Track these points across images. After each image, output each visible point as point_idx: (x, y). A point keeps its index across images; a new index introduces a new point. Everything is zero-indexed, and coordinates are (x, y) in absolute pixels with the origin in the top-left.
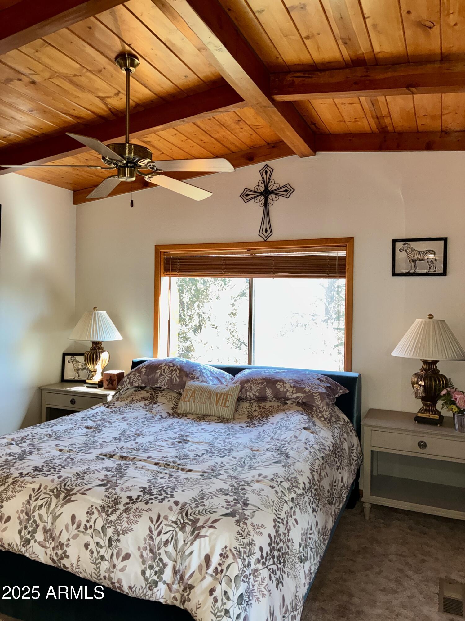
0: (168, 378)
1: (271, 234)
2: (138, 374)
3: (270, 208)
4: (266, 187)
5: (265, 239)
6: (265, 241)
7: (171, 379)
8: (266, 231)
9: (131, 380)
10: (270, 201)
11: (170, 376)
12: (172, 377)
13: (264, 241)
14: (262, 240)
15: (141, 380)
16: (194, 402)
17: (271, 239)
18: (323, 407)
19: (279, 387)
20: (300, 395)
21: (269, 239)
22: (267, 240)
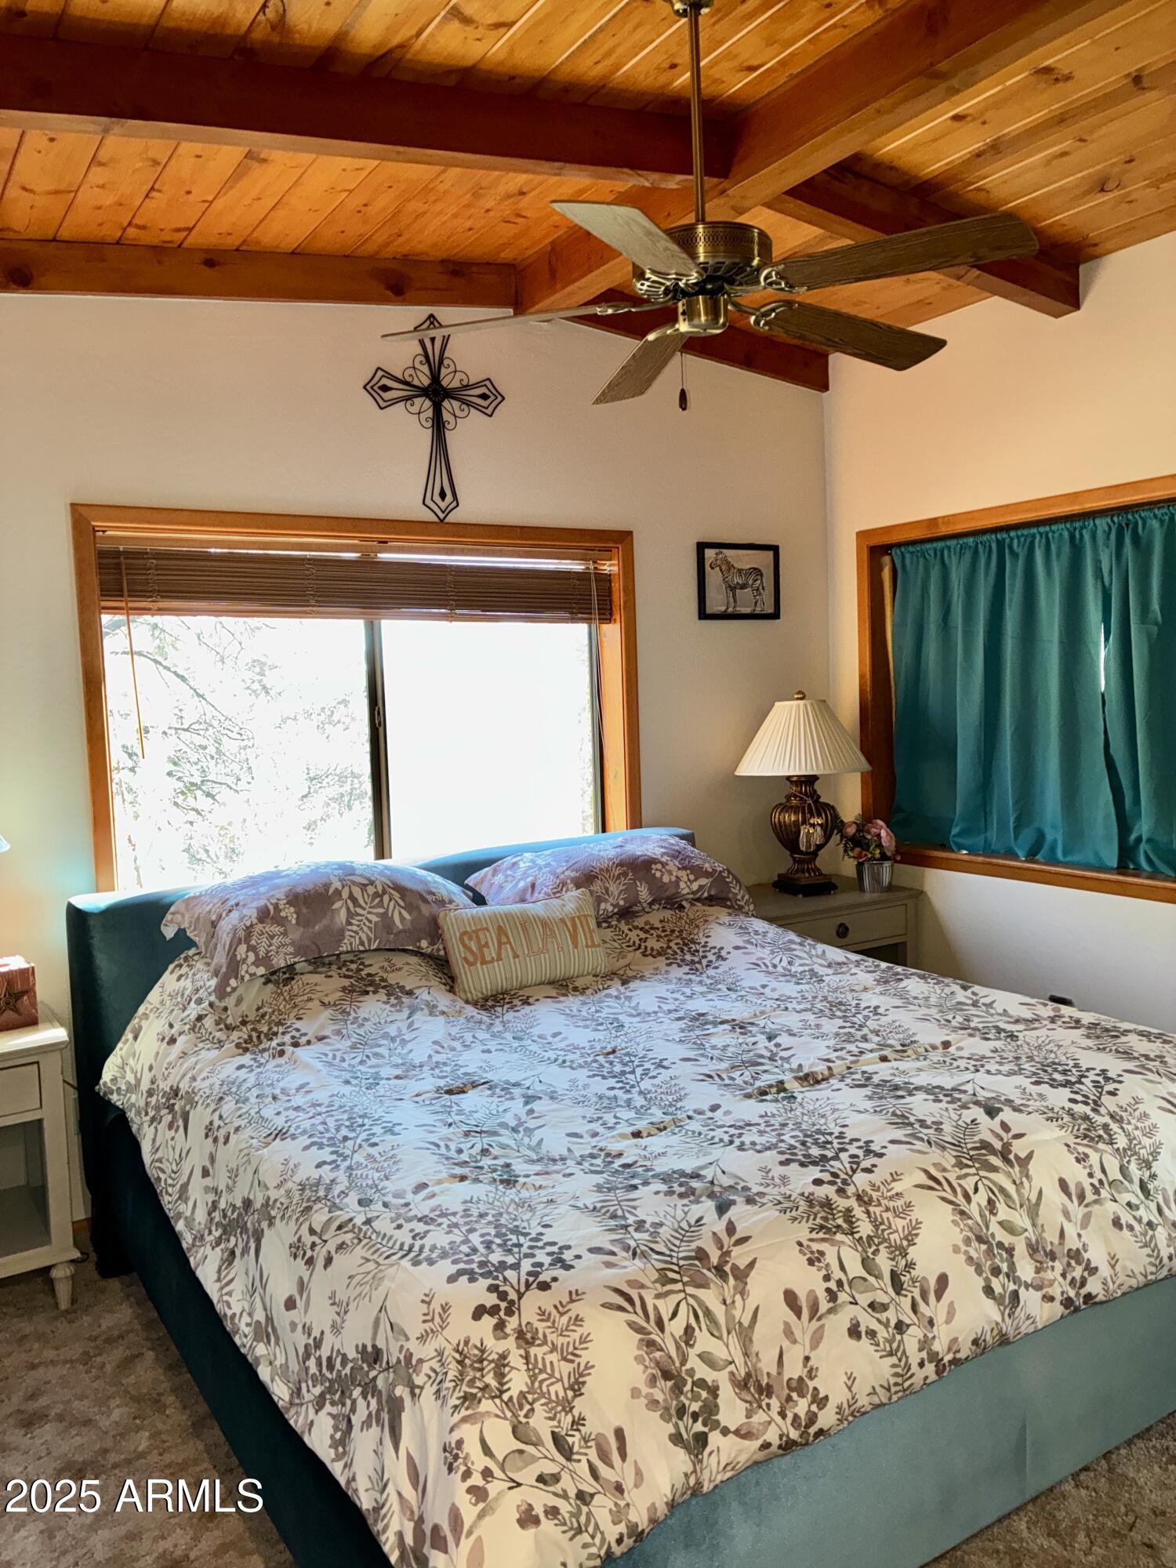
0: (374, 919)
1: (454, 504)
2: (276, 929)
3: (450, 437)
4: (435, 377)
5: (442, 516)
6: (442, 521)
7: (386, 919)
8: (443, 495)
9: (262, 954)
10: (446, 416)
11: (381, 910)
12: (386, 913)
13: (436, 519)
14: (432, 518)
15: (292, 944)
16: (516, 956)
17: (452, 518)
18: (743, 898)
19: (658, 874)
20: (703, 881)
21: (451, 518)
22: (446, 520)
